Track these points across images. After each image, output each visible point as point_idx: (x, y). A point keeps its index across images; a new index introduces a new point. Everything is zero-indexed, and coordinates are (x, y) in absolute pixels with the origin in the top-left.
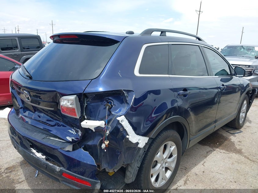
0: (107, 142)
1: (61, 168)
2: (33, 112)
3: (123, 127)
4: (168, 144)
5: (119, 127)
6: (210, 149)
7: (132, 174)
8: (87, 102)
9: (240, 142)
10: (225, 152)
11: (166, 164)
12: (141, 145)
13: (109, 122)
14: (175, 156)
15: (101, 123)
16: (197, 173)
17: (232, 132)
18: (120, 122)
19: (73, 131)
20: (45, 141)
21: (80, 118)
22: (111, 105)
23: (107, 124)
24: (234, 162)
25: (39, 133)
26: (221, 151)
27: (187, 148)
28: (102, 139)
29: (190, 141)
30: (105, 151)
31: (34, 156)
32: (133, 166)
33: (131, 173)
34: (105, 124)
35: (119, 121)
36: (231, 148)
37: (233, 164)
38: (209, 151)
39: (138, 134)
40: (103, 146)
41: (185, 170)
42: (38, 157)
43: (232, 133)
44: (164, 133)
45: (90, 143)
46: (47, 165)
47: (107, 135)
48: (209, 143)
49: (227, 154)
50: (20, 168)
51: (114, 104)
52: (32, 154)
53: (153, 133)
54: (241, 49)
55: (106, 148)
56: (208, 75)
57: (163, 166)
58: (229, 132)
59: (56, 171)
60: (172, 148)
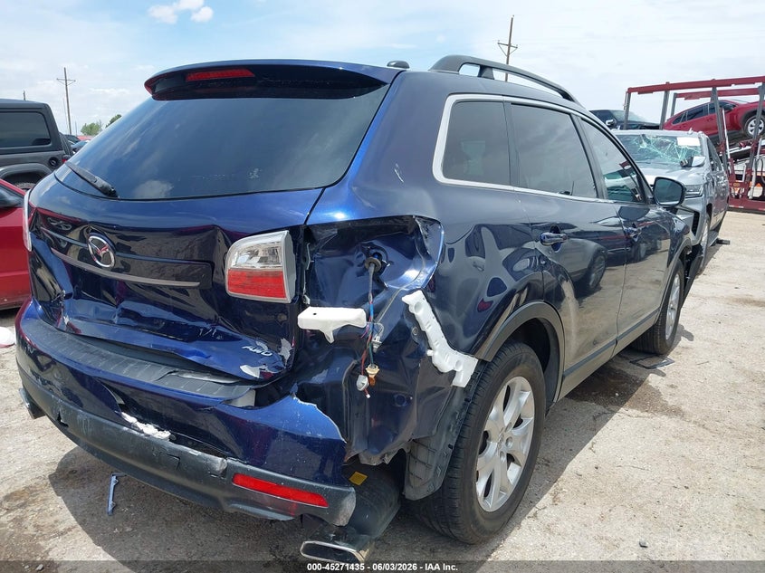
0: (373, 371)
1: (229, 461)
2: (113, 305)
3: (417, 324)
4: (514, 384)
5: (408, 323)
6: (600, 408)
7: (433, 469)
8: (312, 253)
9: (672, 386)
10: (642, 414)
11: (509, 444)
12: (462, 380)
13: (377, 311)
14: (529, 420)
15: (354, 316)
16: (580, 472)
17: (647, 363)
18: (412, 310)
19: (260, 348)
20: (167, 383)
21: (293, 301)
22: (382, 262)
23: (372, 316)
24: (671, 439)
25: (145, 364)
26: (631, 411)
27: (555, 401)
28: (354, 362)
29: (563, 377)
30: (368, 396)
31: (136, 433)
32: (433, 445)
33: (428, 466)
34: (368, 319)
35: (407, 306)
36: (653, 404)
37: (667, 443)
38: (600, 415)
39: (455, 346)
40: (363, 382)
41: (547, 465)
42: (149, 436)
43: (647, 366)
44: (508, 351)
45: (319, 379)
46: (181, 455)
47: (376, 347)
48: (593, 393)
49: (649, 420)
50: (52, 492)
51: (390, 259)
52: (125, 429)
53: (488, 349)
54: (641, 143)
55: (369, 389)
56: (598, 197)
57: (501, 450)
58: (640, 362)
59: (213, 472)
60: (524, 397)
